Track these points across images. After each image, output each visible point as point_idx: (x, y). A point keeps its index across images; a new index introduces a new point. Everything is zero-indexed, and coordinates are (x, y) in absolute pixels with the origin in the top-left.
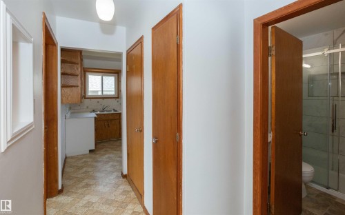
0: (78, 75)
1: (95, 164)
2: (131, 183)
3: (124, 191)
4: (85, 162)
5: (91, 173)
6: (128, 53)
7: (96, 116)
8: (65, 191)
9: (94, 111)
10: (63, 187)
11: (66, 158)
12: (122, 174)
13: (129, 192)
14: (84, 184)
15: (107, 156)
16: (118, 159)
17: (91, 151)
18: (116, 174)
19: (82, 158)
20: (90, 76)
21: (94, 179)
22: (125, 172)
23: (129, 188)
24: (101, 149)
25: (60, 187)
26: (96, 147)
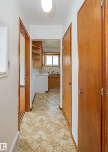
0: (40, 54)
1: (47, 99)
2: (64, 114)
3: (60, 118)
4: (43, 97)
5: (45, 103)
6: (63, 39)
7: (49, 75)
8: (33, 110)
9: (48, 73)
10: (32, 108)
11: (36, 93)
12: (60, 107)
13: (63, 119)
14: (41, 108)
15: (53, 95)
16: (58, 98)
17: (46, 92)
18: (56, 106)
19: (42, 95)
20: (47, 57)
21: (46, 107)
22: (61, 107)
23: (63, 117)
24: (51, 91)
25: (31, 108)
26: (48, 90)
